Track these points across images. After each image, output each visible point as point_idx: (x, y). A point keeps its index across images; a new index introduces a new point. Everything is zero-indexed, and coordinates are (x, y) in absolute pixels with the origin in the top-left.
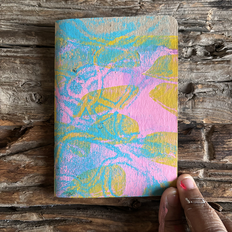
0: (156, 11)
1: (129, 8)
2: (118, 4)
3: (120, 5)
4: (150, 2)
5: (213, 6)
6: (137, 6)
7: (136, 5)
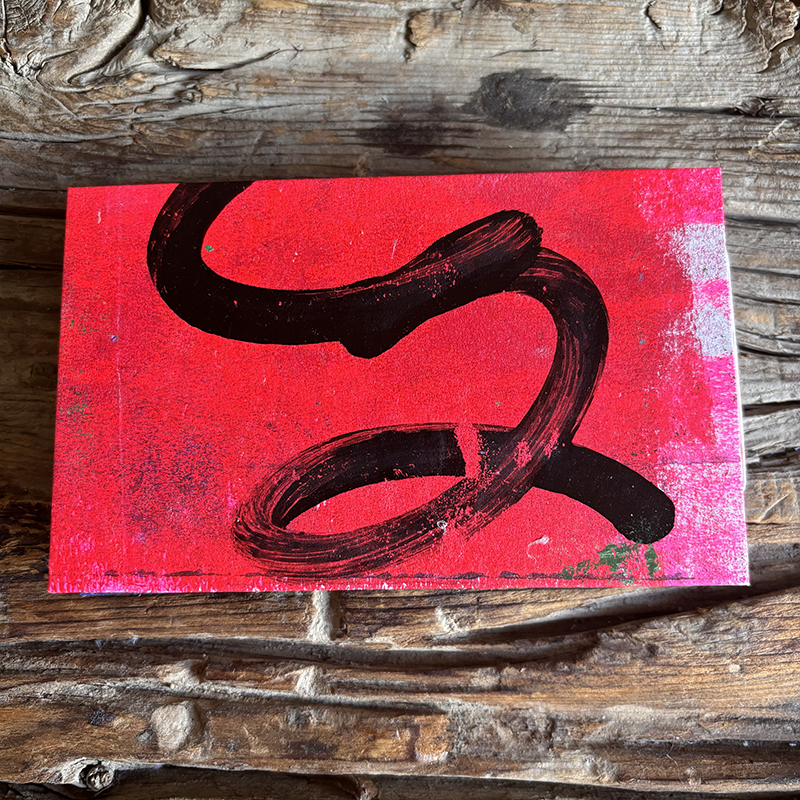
0: (187, 153)
1: (96, 141)
2: (61, 128)
3: (67, 130)
4: (165, 125)
5: (371, 142)
6: (123, 137)
7: (122, 134)
